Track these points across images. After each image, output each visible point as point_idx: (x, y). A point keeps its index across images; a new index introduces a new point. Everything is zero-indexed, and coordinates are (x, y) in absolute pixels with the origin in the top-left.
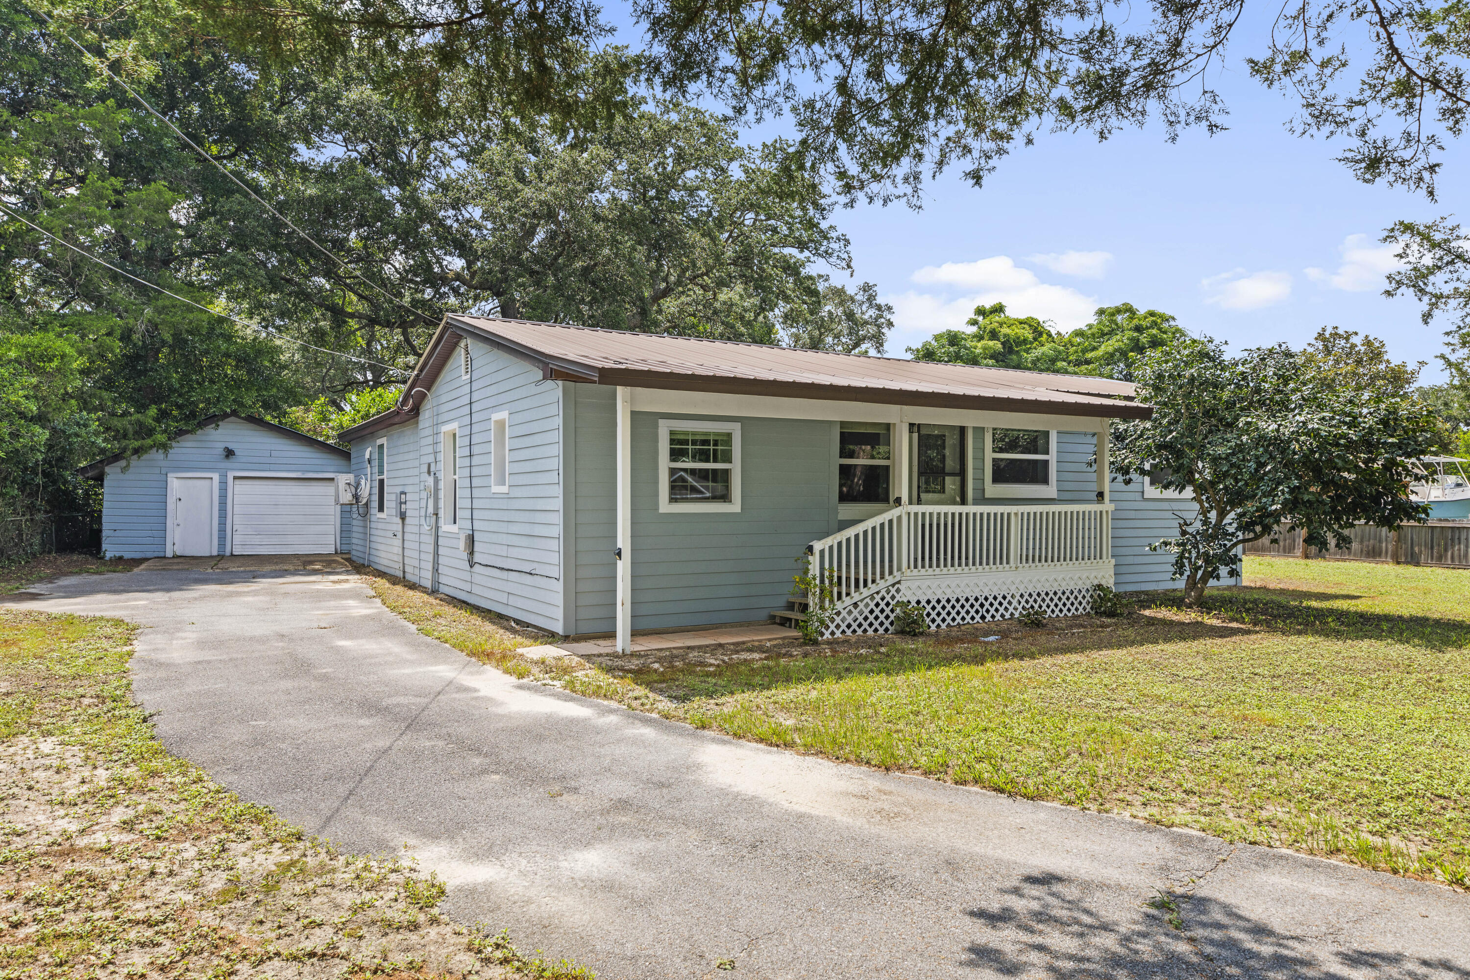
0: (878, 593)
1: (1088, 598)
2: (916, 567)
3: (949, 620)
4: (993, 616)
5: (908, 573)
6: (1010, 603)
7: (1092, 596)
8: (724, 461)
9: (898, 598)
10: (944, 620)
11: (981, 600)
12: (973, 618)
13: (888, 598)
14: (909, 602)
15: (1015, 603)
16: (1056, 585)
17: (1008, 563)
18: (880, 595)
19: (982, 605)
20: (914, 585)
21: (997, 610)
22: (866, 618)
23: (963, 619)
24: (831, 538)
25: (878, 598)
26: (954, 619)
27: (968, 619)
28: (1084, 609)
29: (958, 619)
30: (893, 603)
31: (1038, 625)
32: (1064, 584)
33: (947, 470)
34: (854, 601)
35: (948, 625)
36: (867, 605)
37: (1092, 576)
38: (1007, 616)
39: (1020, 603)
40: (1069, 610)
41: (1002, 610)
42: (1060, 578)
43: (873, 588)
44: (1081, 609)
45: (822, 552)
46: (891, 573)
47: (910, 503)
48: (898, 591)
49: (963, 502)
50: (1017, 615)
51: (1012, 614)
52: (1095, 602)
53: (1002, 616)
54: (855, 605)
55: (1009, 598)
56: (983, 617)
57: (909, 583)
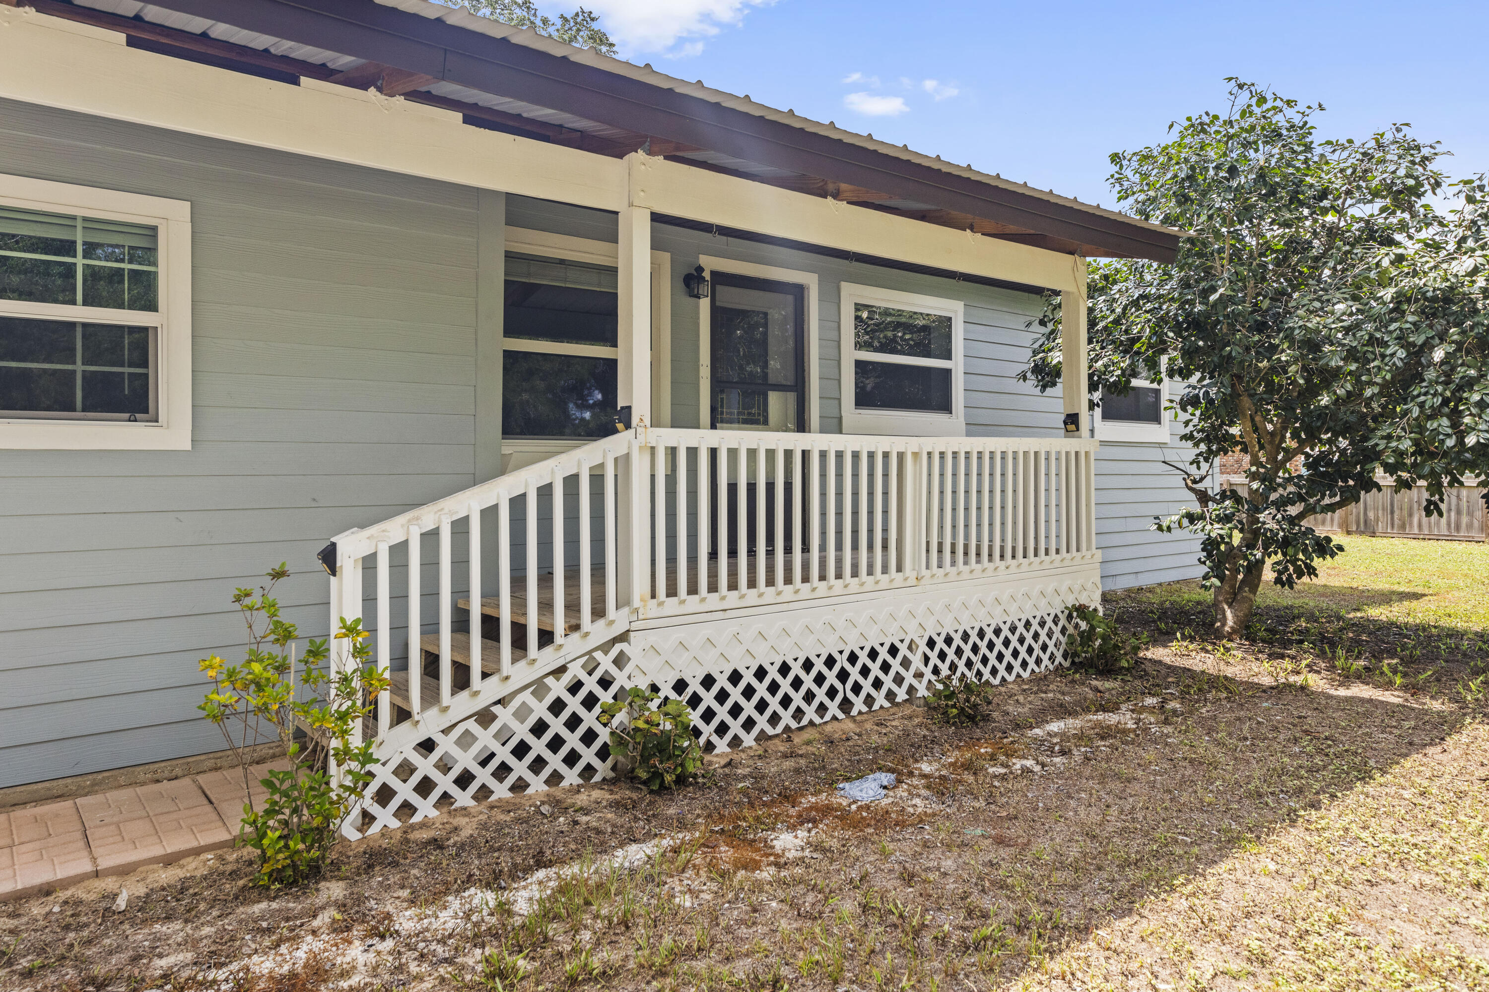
0: (560, 671)
1: (1057, 634)
2: (672, 591)
3: (762, 722)
4: (869, 700)
5: (651, 608)
6: (906, 663)
7: (1063, 631)
8: (133, 305)
9: (621, 680)
10: (749, 724)
11: (842, 662)
12: (822, 709)
13: (591, 684)
14: (655, 688)
15: (917, 662)
16: (998, 611)
17: (899, 569)
18: (567, 679)
19: (843, 676)
20: (667, 640)
21: (877, 684)
22: (521, 750)
23: (799, 714)
24: (401, 519)
25: (558, 688)
26: (774, 719)
27: (810, 713)
28: (1052, 658)
29: (787, 717)
30: (606, 697)
31: (972, 718)
32: (1013, 609)
33: (772, 379)
34: (479, 704)
35: (762, 737)
36: (522, 713)
37: (1064, 589)
38: (901, 695)
39: (927, 659)
40: (1024, 664)
41: (888, 681)
42: (1005, 597)
43: (548, 659)
44: (1045, 658)
45: (369, 564)
46: (599, 612)
47: (656, 423)
48: (620, 661)
49: (802, 426)
50: (922, 691)
51: (911, 690)
52: (1071, 641)
53: (890, 695)
54: (485, 717)
55: (903, 651)
56: (846, 705)
57: (652, 638)
